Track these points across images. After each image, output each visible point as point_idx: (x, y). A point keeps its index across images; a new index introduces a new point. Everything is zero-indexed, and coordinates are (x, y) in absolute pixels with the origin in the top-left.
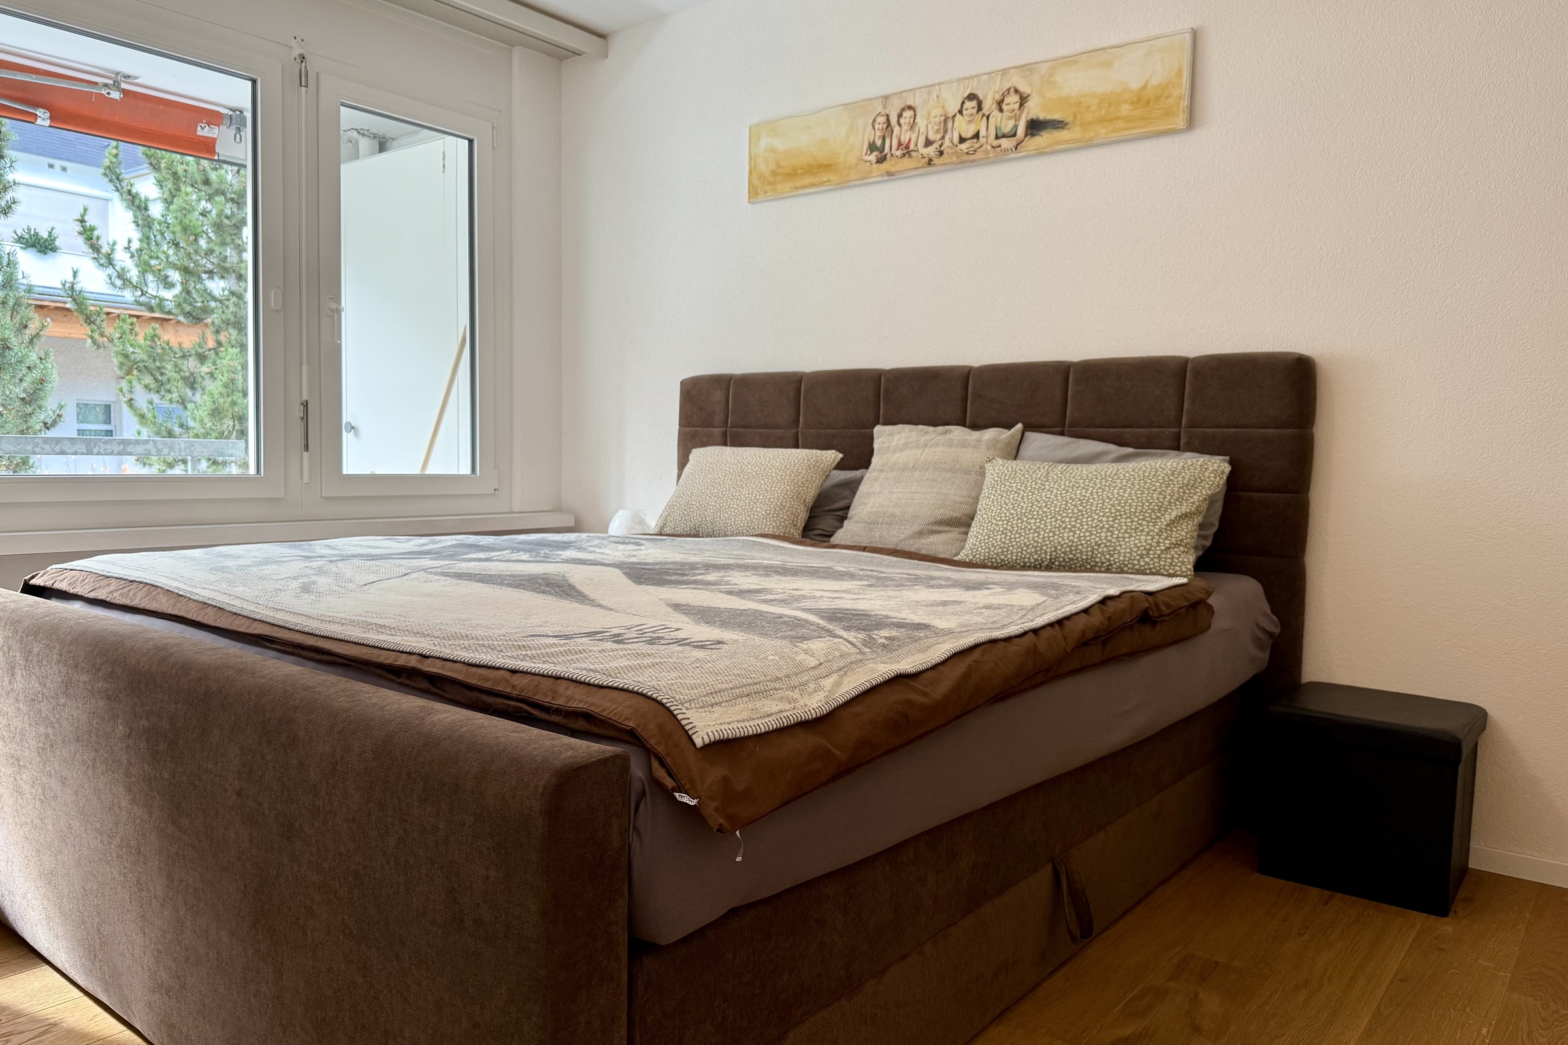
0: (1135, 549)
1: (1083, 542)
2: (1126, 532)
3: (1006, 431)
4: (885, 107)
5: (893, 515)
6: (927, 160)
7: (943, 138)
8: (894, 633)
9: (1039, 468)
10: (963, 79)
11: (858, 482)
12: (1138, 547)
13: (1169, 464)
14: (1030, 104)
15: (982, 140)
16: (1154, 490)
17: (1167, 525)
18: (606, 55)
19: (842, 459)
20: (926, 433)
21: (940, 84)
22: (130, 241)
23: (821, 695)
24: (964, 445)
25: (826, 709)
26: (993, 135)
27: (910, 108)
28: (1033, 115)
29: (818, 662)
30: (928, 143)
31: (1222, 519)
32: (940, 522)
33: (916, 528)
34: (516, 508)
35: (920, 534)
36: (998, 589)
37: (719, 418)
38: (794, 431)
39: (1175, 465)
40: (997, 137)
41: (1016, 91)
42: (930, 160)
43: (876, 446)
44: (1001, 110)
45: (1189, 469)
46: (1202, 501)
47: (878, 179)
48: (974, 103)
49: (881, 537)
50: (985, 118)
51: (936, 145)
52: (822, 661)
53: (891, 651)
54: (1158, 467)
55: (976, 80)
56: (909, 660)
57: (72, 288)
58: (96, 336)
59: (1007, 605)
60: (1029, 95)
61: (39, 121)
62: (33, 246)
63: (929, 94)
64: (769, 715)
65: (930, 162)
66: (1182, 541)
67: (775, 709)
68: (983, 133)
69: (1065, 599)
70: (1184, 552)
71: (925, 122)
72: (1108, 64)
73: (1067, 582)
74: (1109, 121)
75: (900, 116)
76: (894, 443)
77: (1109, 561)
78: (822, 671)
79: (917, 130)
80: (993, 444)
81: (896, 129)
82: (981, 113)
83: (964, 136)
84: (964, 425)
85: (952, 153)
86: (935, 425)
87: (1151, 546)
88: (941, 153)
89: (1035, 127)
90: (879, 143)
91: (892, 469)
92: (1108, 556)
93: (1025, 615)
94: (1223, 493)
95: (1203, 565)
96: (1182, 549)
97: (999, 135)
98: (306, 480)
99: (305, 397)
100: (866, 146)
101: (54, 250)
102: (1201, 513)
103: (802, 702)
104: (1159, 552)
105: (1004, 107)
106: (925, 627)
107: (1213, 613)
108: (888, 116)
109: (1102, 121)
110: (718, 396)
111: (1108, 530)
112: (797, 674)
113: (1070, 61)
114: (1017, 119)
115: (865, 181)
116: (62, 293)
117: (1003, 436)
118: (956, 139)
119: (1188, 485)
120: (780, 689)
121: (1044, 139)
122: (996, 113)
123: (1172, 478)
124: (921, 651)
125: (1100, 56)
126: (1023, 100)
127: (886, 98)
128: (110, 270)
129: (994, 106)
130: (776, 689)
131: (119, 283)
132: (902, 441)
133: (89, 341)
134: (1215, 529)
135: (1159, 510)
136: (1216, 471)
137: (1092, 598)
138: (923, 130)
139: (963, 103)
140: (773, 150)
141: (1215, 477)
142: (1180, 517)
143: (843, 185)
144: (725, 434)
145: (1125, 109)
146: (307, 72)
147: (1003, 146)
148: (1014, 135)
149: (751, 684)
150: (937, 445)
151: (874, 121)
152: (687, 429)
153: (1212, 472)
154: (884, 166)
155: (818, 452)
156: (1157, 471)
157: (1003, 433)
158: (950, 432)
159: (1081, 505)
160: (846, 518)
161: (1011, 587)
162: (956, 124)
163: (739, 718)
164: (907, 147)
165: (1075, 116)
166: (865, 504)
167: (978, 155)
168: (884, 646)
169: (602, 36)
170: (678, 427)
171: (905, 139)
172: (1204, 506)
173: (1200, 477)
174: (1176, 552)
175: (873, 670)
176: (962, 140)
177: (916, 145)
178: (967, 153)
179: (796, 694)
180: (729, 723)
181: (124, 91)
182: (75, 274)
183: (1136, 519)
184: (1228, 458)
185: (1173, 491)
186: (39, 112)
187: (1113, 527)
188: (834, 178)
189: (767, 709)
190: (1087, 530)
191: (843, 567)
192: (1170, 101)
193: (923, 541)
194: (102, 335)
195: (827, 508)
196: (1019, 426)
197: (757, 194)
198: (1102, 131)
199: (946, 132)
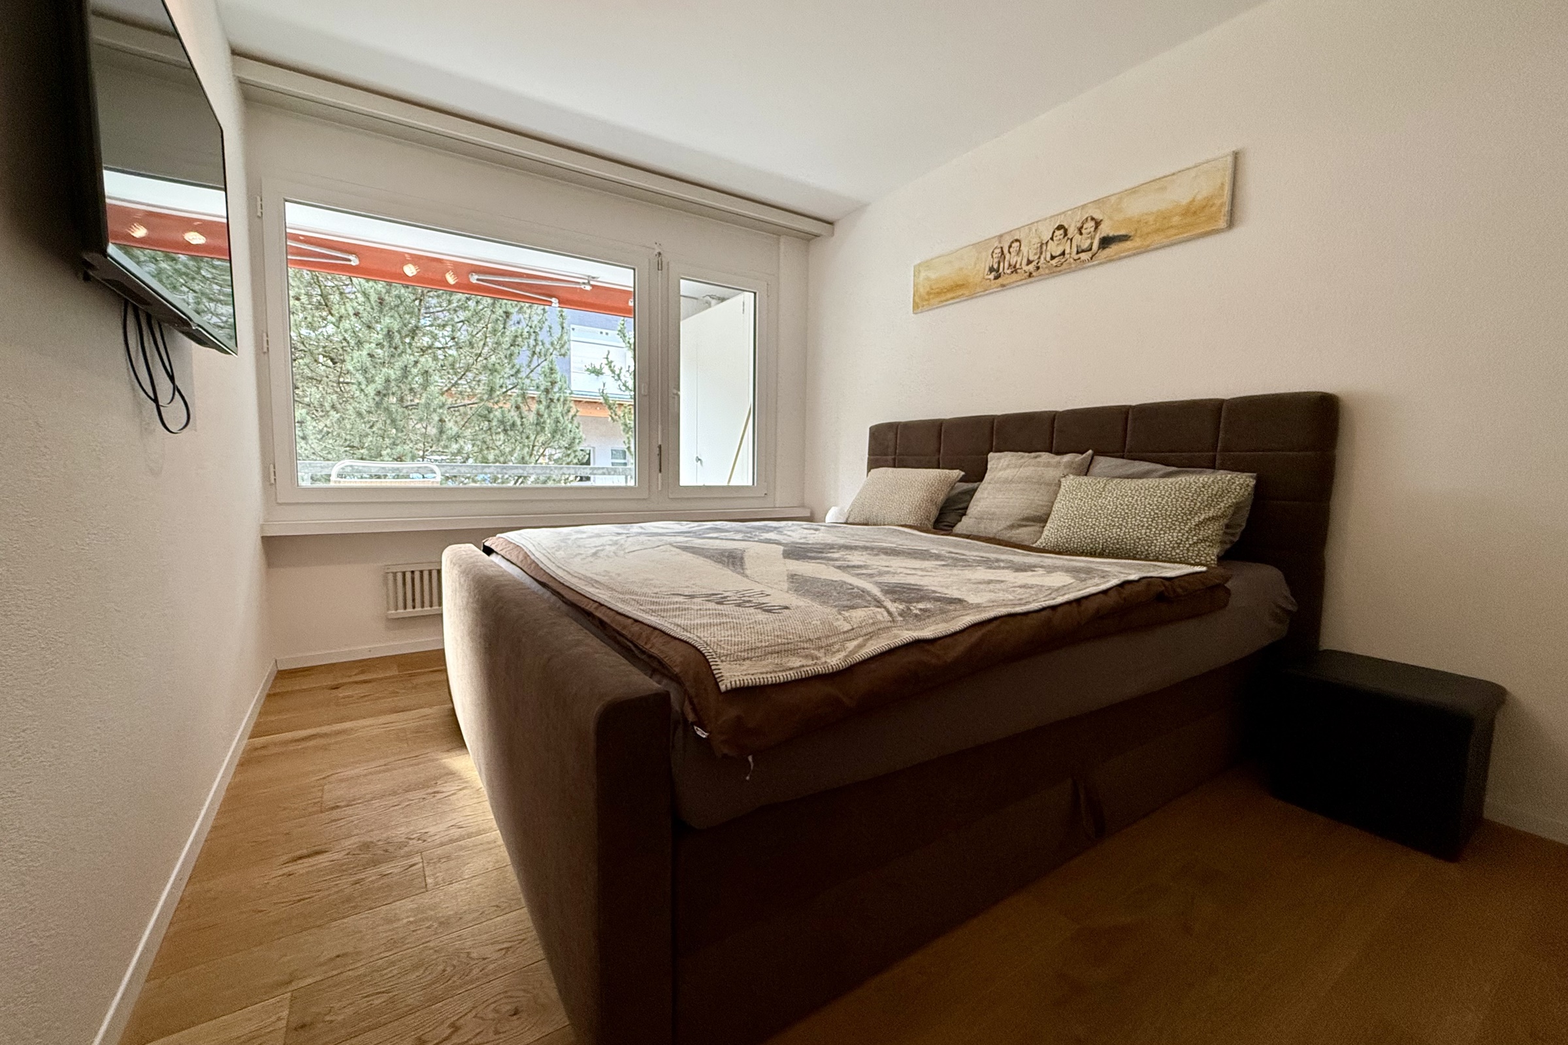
0: (1168, 543)
1: (1128, 536)
2: (1161, 529)
3: (1080, 455)
4: (1000, 242)
5: (994, 514)
6: (1028, 274)
7: (1039, 258)
8: (929, 606)
9: (1099, 482)
10: (1054, 216)
11: (974, 490)
12: (1171, 542)
13: (1201, 479)
14: (1102, 226)
15: (1067, 256)
16: (1187, 499)
17: (1195, 525)
18: (833, 234)
19: (963, 476)
20: (1023, 457)
21: (1037, 222)
22: (629, 367)
23: (842, 655)
24: (1048, 465)
25: (844, 665)
26: (1075, 250)
27: (1017, 240)
28: (1104, 234)
29: (851, 628)
30: (1029, 262)
31: (1249, 521)
32: (1027, 519)
33: (1008, 523)
34: (777, 506)
35: (1012, 527)
36: (1041, 571)
37: (891, 450)
38: (937, 457)
39: (1206, 479)
40: (1078, 253)
41: (1093, 219)
42: (1031, 273)
43: (989, 467)
44: (1081, 234)
45: (1218, 483)
46: (1228, 508)
47: (996, 290)
48: (1062, 231)
49: (985, 528)
50: (1069, 241)
51: (1035, 263)
52: (855, 626)
53: (919, 620)
54: (1192, 481)
55: (1063, 216)
56: (932, 628)
57: (603, 392)
58: (613, 415)
59: (1037, 585)
60: (1101, 220)
61: (553, 305)
62: (593, 372)
63: (1030, 230)
64: (791, 669)
65: (1030, 275)
66: (1208, 537)
67: (798, 664)
68: (1067, 251)
69: (1090, 582)
70: (1209, 546)
71: (1027, 248)
72: (1164, 189)
73: (1102, 567)
74: (1162, 230)
75: (1010, 247)
76: (1001, 465)
77: (1147, 550)
78: (851, 635)
79: (1021, 255)
80: (1069, 465)
81: (1008, 256)
82: (1066, 238)
83: (1054, 254)
84: (1051, 452)
85: (1046, 268)
86: (1030, 452)
87: (1182, 540)
88: (1038, 268)
89: (1106, 242)
90: (996, 266)
91: (996, 482)
92: (1146, 548)
93: (1050, 594)
94: (1250, 502)
95: (1225, 558)
96: (1208, 544)
97: (1080, 250)
98: (660, 489)
99: (660, 443)
100: (987, 269)
101: (602, 374)
102: (1226, 516)
103: (823, 660)
104: (1187, 546)
105: (1083, 231)
106: (960, 601)
107: (1230, 594)
108: (1002, 248)
109: (1157, 231)
110: (891, 435)
111: (1147, 528)
112: (829, 636)
113: (1133, 191)
114: (1093, 238)
115: (987, 292)
116: (598, 394)
117: (1077, 459)
118: (1048, 258)
119: (1216, 495)
120: (807, 649)
121: (1113, 249)
122: (1078, 236)
123: (1203, 489)
124: (946, 621)
125: (1160, 183)
126: (1098, 224)
127: (1001, 236)
128: (619, 382)
129: (1076, 231)
130: (804, 649)
131: (623, 388)
132: (1006, 463)
133: (610, 418)
134: (1243, 528)
135: (1190, 514)
136: (1242, 485)
137: (1114, 582)
138: (1025, 254)
139: (1054, 232)
140: (928, 279)
141: (1241, 489)
142: (1208, 519)
143: (972, 297)
144: (894, 460)
145: (1176, 220)
146: (662, 262)
147: (1082, 258)
148: (1091, 249)
149: (784, 644)
150: (1029, 465)
151: (993, 252)
152: (872, 457)
153: (1238, 485)
154: (1000, 281)
155: (947, 471)
156: (1191, 484)
157: (1076, 457)
158: (1040, 456)
159: (1128, 509)
160: (964, 514)
161: (1051, 569)
162: (1048, 248)
163: (764, 670)
164: (1015, 267)
165: (1136, 230)
166: (977, 505)
167: (1065, 266)
168: (916, 615)
169: (831, 223)
170: (867, 456)
171: (1013, 263)
172: (1231, 511)
173: (1227, 489)
174: (1202, 546)
175: (896, 636)
176: (1053, 258)
177: (1021, 265)
178: (1056, 266)
179: (820, 654)
180: (753, 675)
181: (592, 286)
182: (604, 385)
183: (1170, 520)
184: (1255, 474)
185: (1202, 499)
186: (553, 300)
187: (1151, 525)
188: (967, 292)
189: (790, 665)
190: (1131, 528)
191: (937, 549)
192: (1214, 209)
193: (1013, 532)
194: (616, 415)
195: (953, 508)
196: (1090, 452)
197: (918, 308)
198: (1158, 239)
199: (1041, 253)
